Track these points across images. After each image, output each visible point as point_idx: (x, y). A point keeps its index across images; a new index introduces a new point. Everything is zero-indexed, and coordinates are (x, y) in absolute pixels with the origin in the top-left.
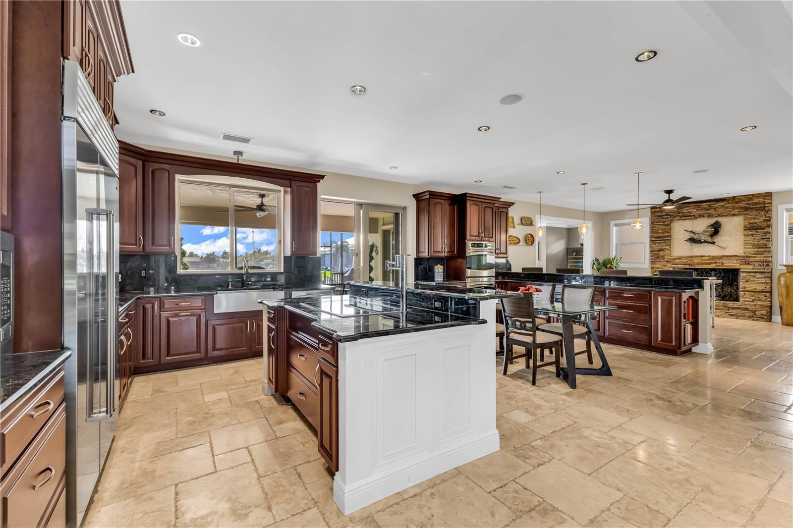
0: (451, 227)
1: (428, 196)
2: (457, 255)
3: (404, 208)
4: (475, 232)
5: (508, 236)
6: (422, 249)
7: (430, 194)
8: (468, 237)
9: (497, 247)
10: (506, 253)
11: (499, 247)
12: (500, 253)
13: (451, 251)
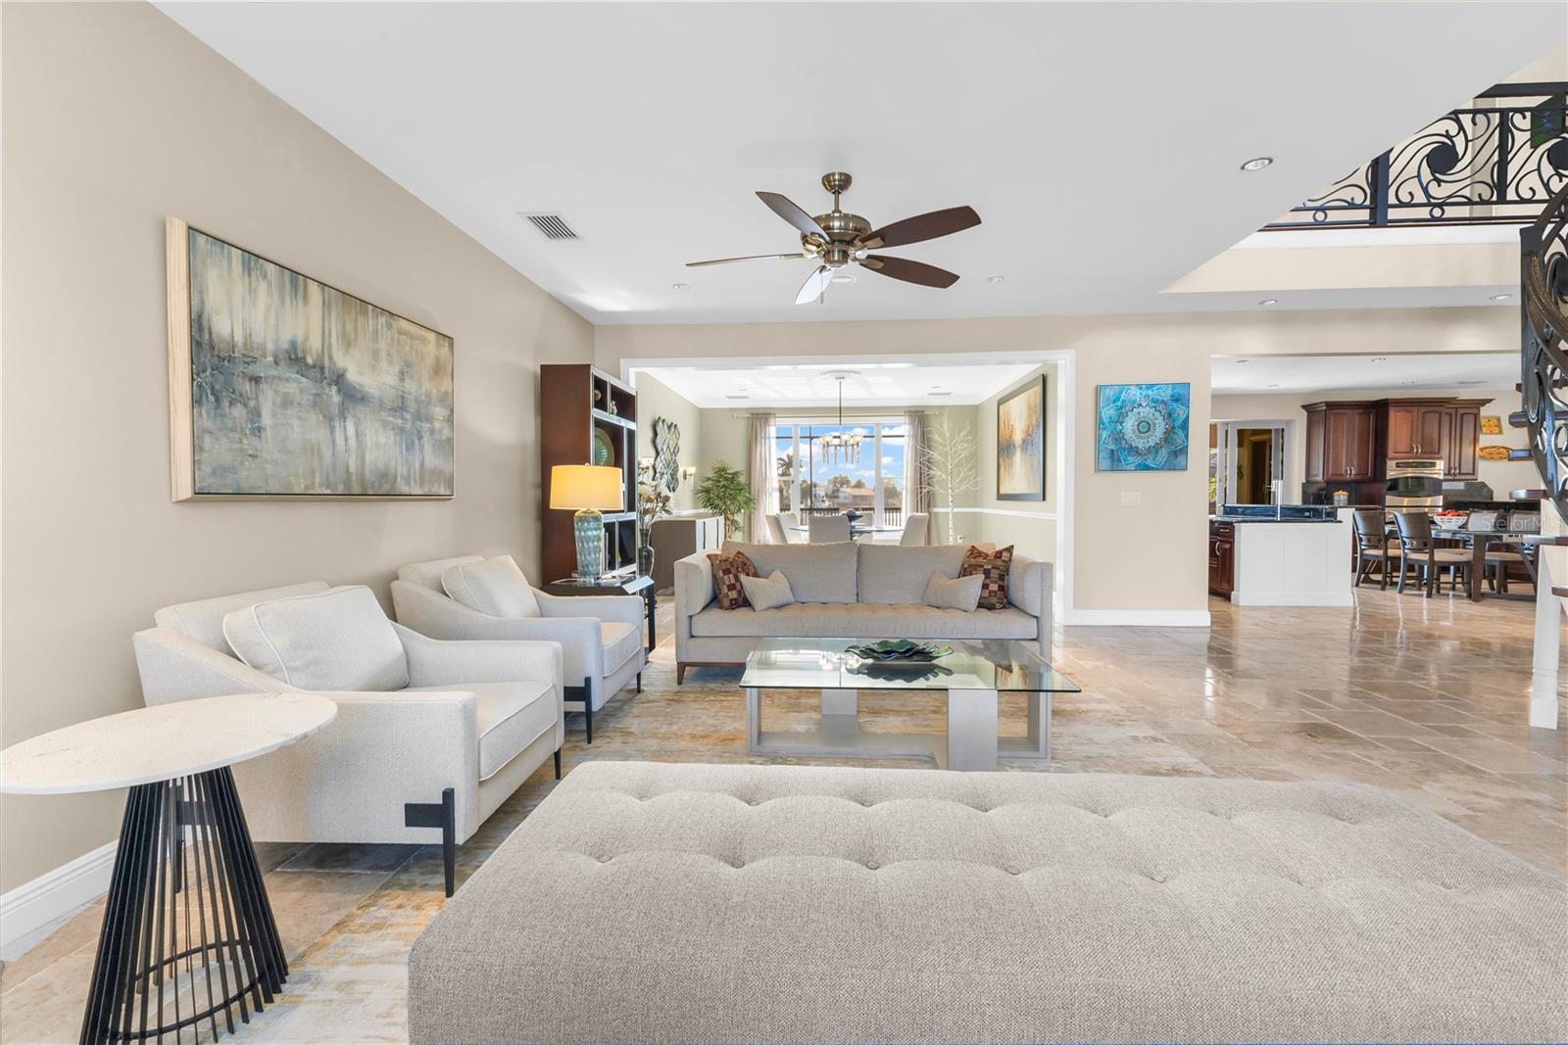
0: (1364, 442)
1: (1324, 408)
2: (1372, 478)
3: (1289, 422)
4: (1403, 446)
5: (1477, 449)
6: (1313, 472)
7: (1326, 405)
8: (1391, 454)
9: (1452, 465)
10: (1473, 474)
11: (1457, 465)
12: (1460, 474)
13: (1362, 472)
